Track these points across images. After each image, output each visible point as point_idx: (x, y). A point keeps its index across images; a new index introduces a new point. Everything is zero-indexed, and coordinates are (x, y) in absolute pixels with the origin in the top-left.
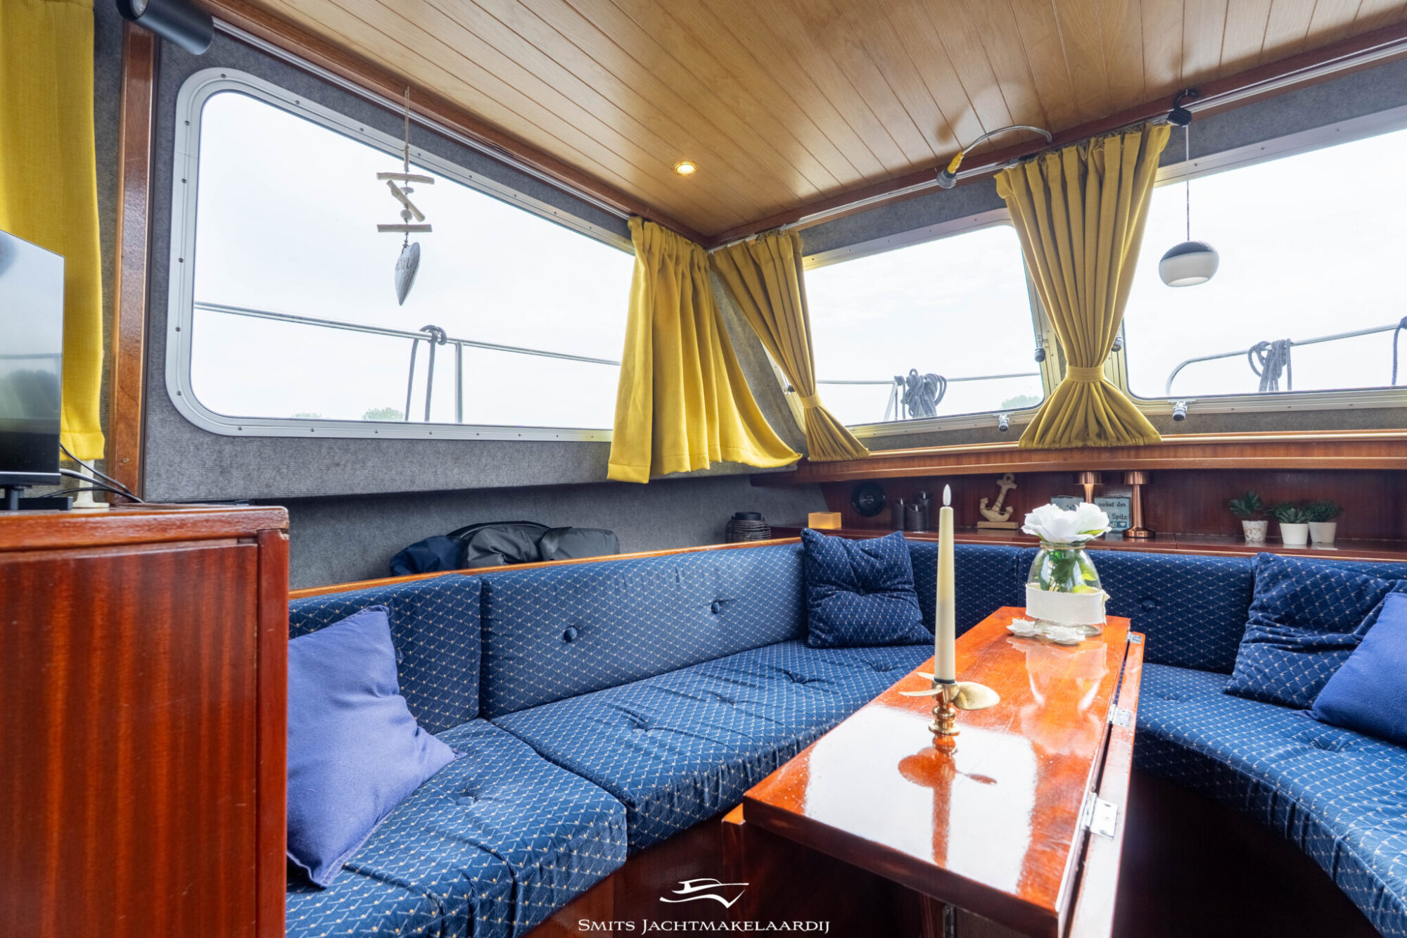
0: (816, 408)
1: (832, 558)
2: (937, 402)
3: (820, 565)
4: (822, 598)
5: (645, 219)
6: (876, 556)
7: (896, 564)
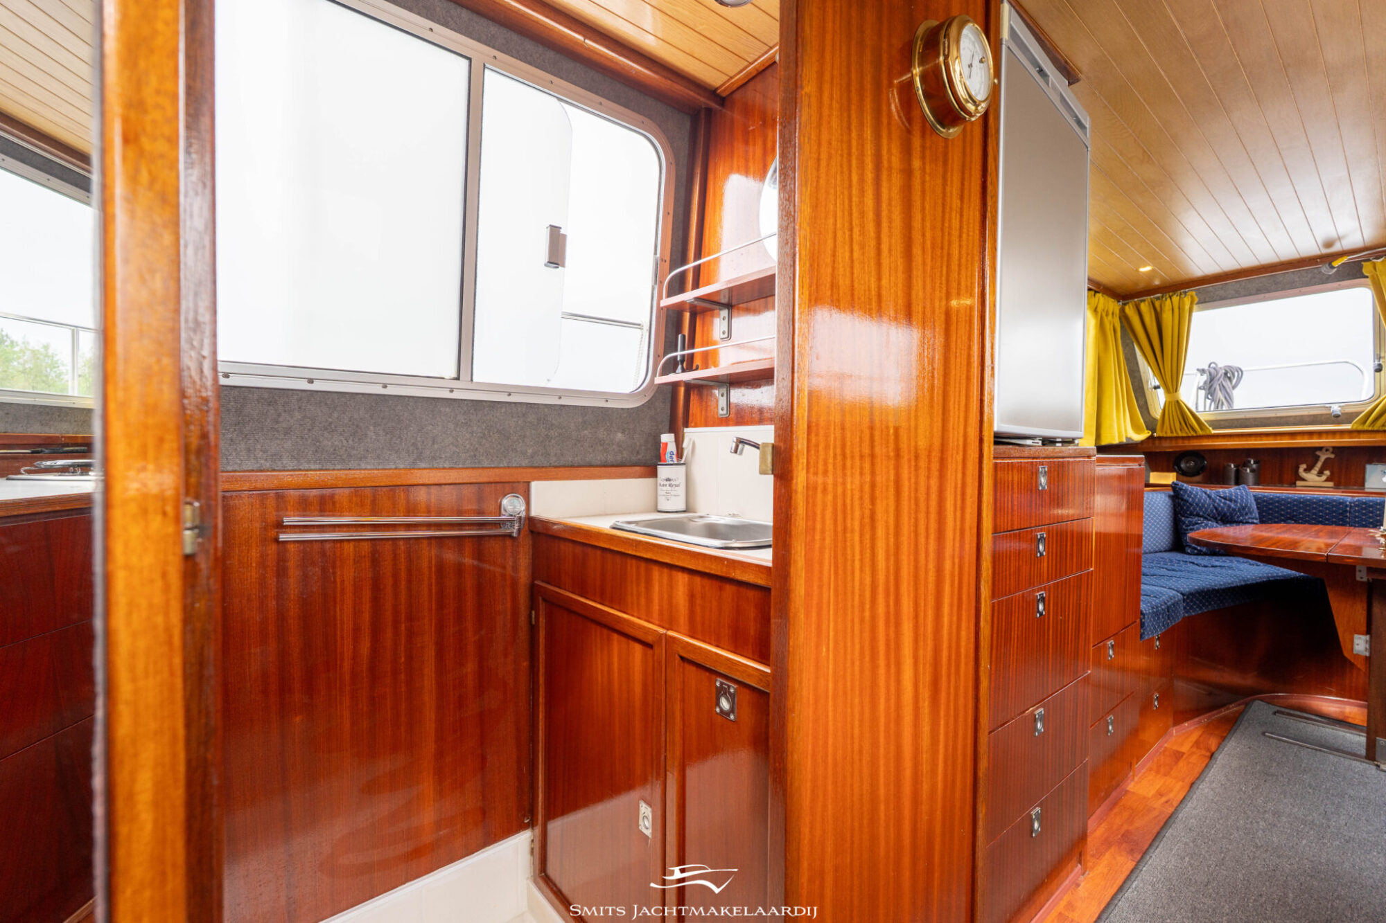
0: (1178, 402)
1: (1199, 500)
2: (1234, 387)
3: (1191, 504)
4: (1194, 525)
5: (1096, 292)
6: (1231, 500)
7: (1246, 506)
